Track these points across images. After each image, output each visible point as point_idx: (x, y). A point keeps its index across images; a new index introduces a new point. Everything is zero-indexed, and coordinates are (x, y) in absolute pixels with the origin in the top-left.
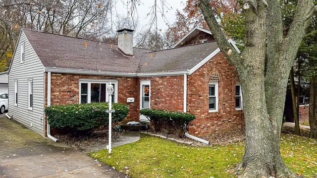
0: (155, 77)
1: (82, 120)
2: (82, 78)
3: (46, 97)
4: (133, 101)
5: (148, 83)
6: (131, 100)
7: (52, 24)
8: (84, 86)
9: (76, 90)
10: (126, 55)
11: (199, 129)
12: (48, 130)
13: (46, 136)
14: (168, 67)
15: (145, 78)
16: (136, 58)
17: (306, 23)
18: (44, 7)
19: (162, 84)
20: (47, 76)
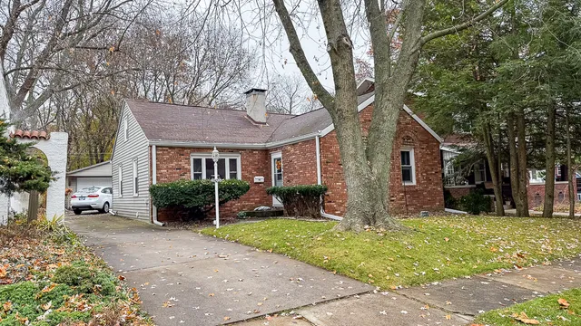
0: (286, 145)
1: (189, 195)
2: (194, 152)
3: (151, 175)
4: (263, 181)
5: (279, 155)
6: (259, 179)
7: (172, 95)
8: (198, 163)
9: (186, 166)
10: (256, 123)
11: (342, 208)
12: (155, 215)
13: (152, 222)
14: (302, 132)
15: (276, 149)
16: (271, 126)
17: (412, 57)
18: (160, 72)
19: (294, 154)
20: (151, 150)
